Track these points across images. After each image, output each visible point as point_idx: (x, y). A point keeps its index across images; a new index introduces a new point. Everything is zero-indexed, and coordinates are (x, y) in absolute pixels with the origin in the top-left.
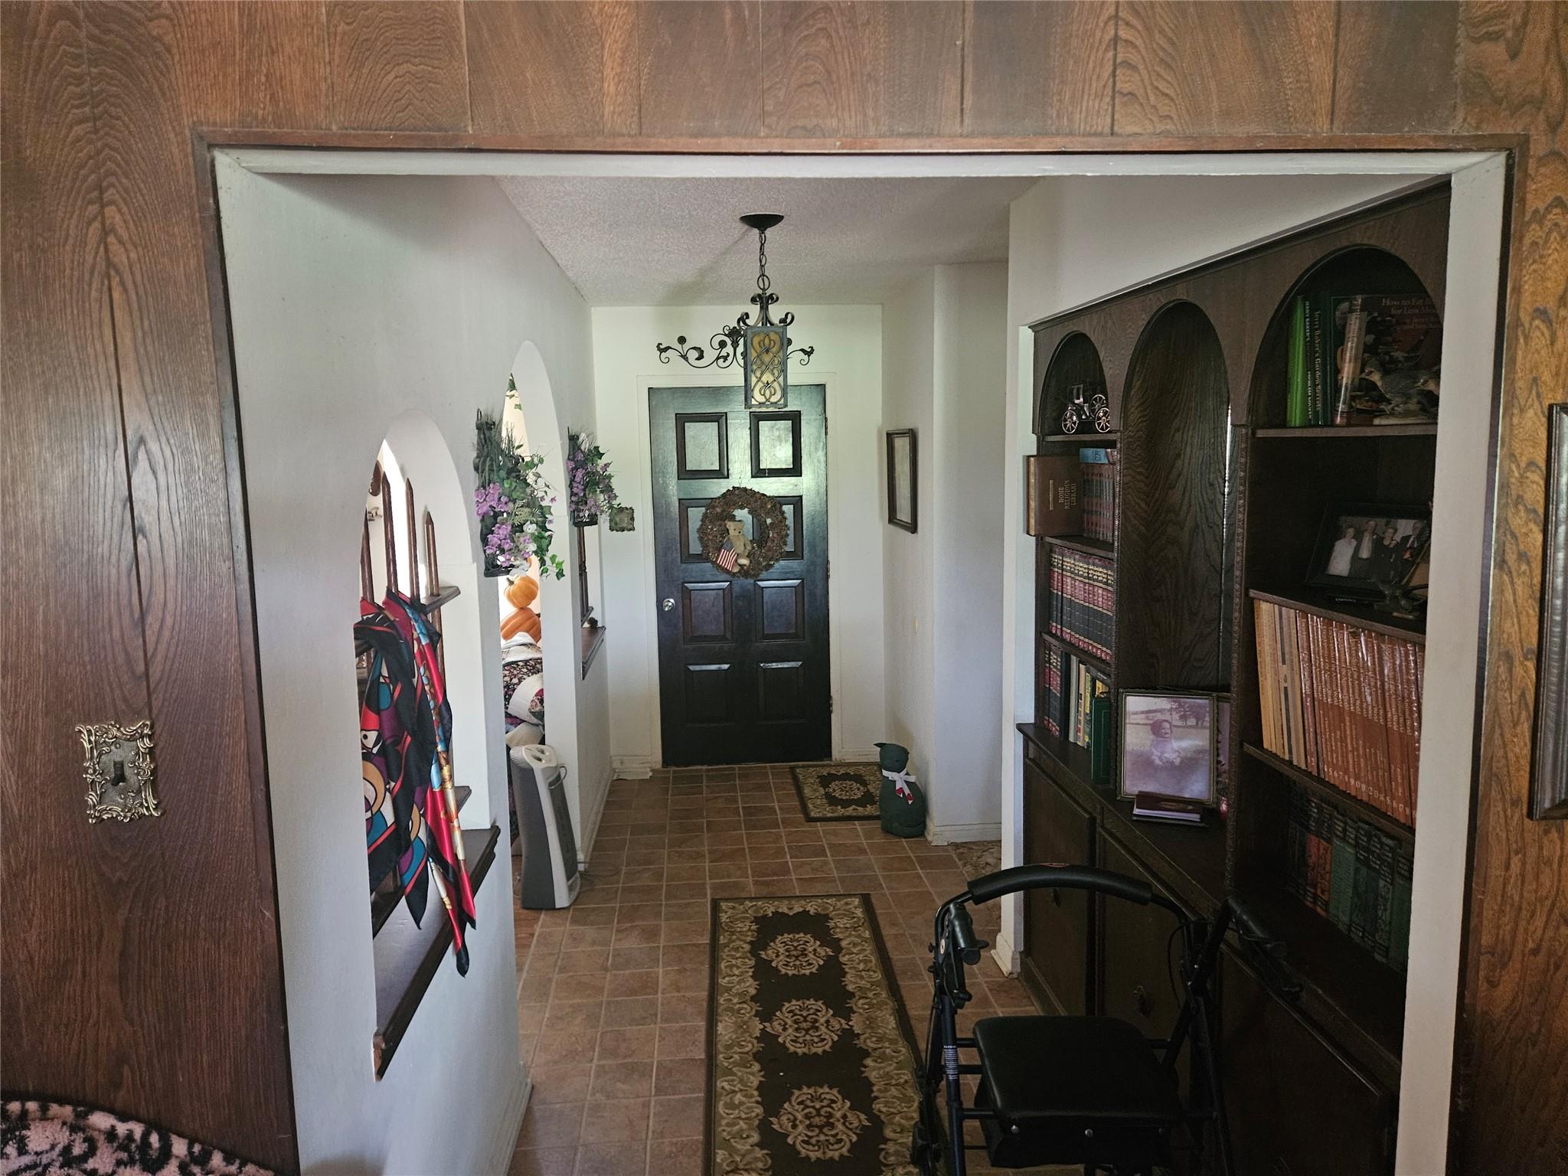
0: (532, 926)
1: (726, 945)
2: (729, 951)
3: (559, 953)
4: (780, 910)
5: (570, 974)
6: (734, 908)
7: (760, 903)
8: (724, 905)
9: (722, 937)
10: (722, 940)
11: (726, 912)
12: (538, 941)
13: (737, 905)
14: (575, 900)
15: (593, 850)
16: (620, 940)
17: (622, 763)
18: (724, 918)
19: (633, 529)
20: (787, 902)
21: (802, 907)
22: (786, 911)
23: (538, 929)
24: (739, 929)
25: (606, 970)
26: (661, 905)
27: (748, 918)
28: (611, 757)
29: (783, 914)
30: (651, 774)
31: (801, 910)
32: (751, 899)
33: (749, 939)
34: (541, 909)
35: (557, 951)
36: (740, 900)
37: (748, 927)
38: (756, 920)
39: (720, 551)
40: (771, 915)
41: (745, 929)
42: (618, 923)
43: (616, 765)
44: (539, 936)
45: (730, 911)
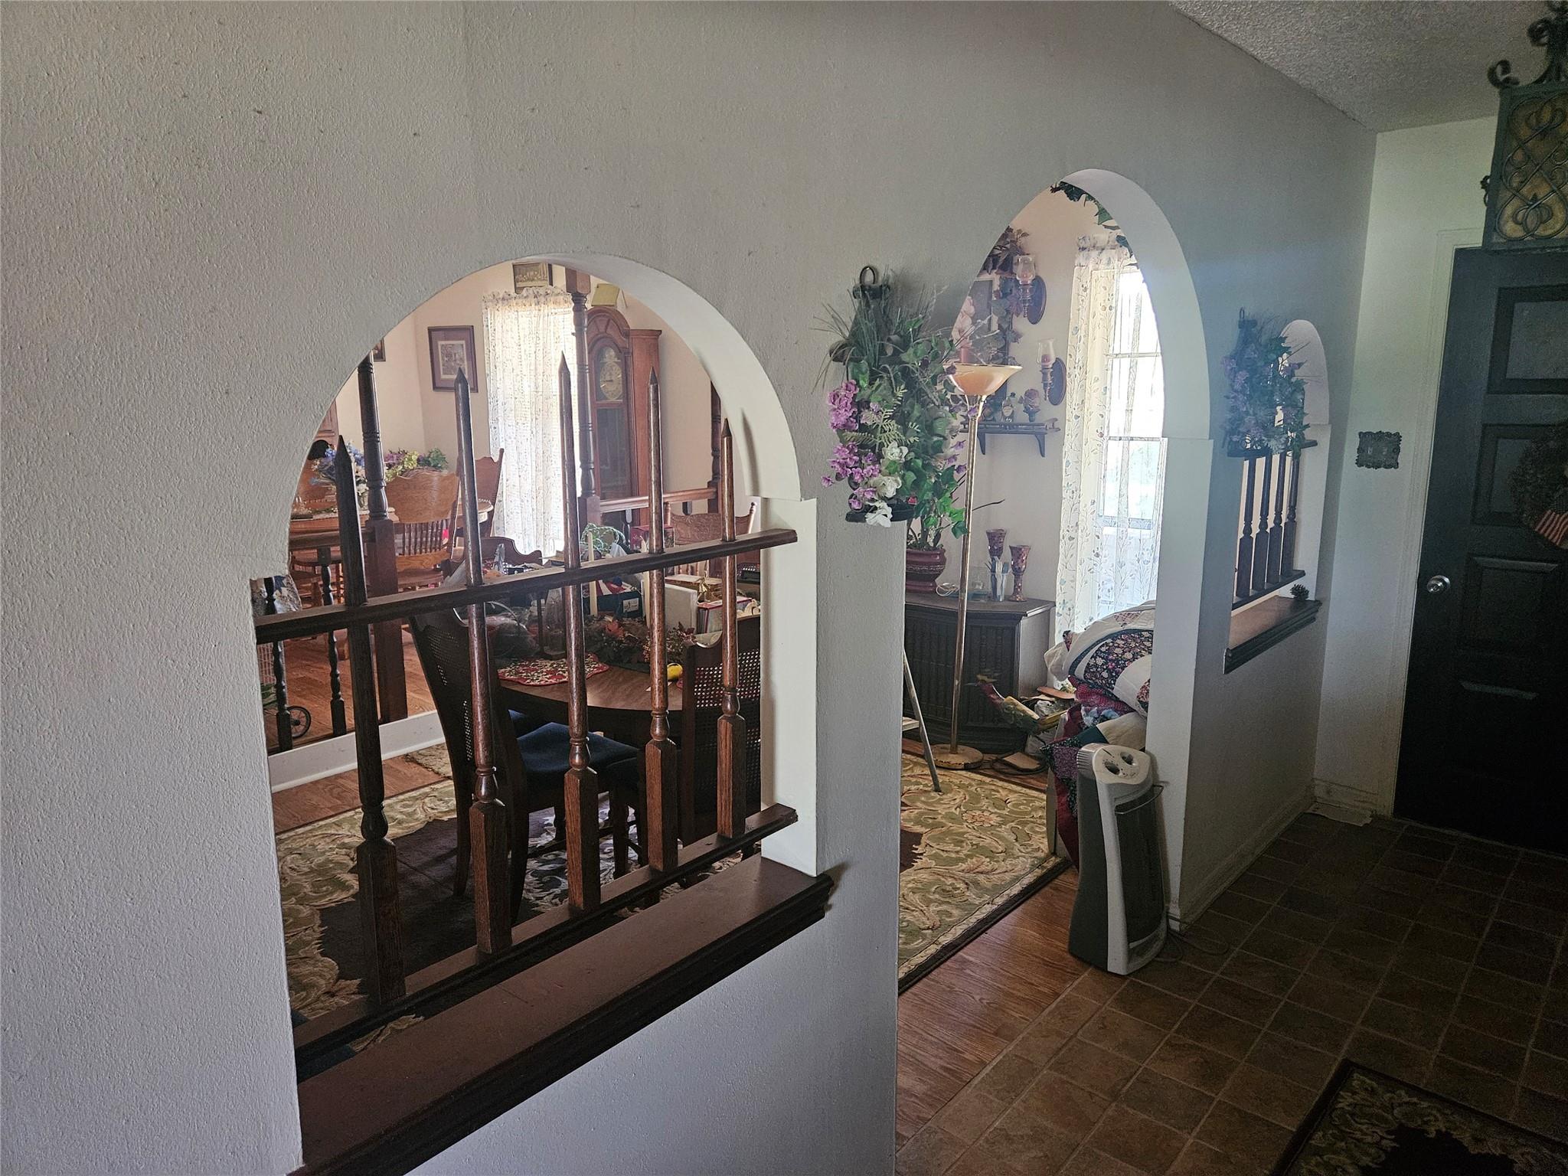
0: (1065, 982)
1: (1318, 1152)
2: (1317, 1165)
3: (1071, 1038)
4: (1455, 1134)
5: (1064, 1077)
6: (1373, 1092)
7: (1425, 1104)
8: (1357, 1079)
9: (1320, 1134)
10: (1318, 1139)
11: (1354, 1093)
12: (1057, 1007)
13: (1380, 1090)
14: (1139, 971)
15: (1212, 905)
16: (1163, 1060)
17: (1328, 792)
18: (1345, 1101)
19: (1396, 466)
20: (1477, 1125)
21: (1503, 1147)
22: (1466, 1139)
23: (1068, 991)
24: (1358, 1135)
25: (1114, 1095)
26: (1259, 1031)
27: (1386, 1121)
28: (1313, 780)
29: (1458, 1143)
30: (1368, 821)
31: (1498, 1152)
32: (1413, 1090)
33: (1365, 1160)
34: (1090, 964)
35: (1069, 1034)
36: (1391, 1083)
37: (1376, 1138)
38: (1401, 1133)
39: (1543, 511)
40: (1433, 1135)
41: (1369, 1139)
42: (1177, 1031)
43: (1319, 792)
44: (1063, 1001)
45: (1363, 1094)
